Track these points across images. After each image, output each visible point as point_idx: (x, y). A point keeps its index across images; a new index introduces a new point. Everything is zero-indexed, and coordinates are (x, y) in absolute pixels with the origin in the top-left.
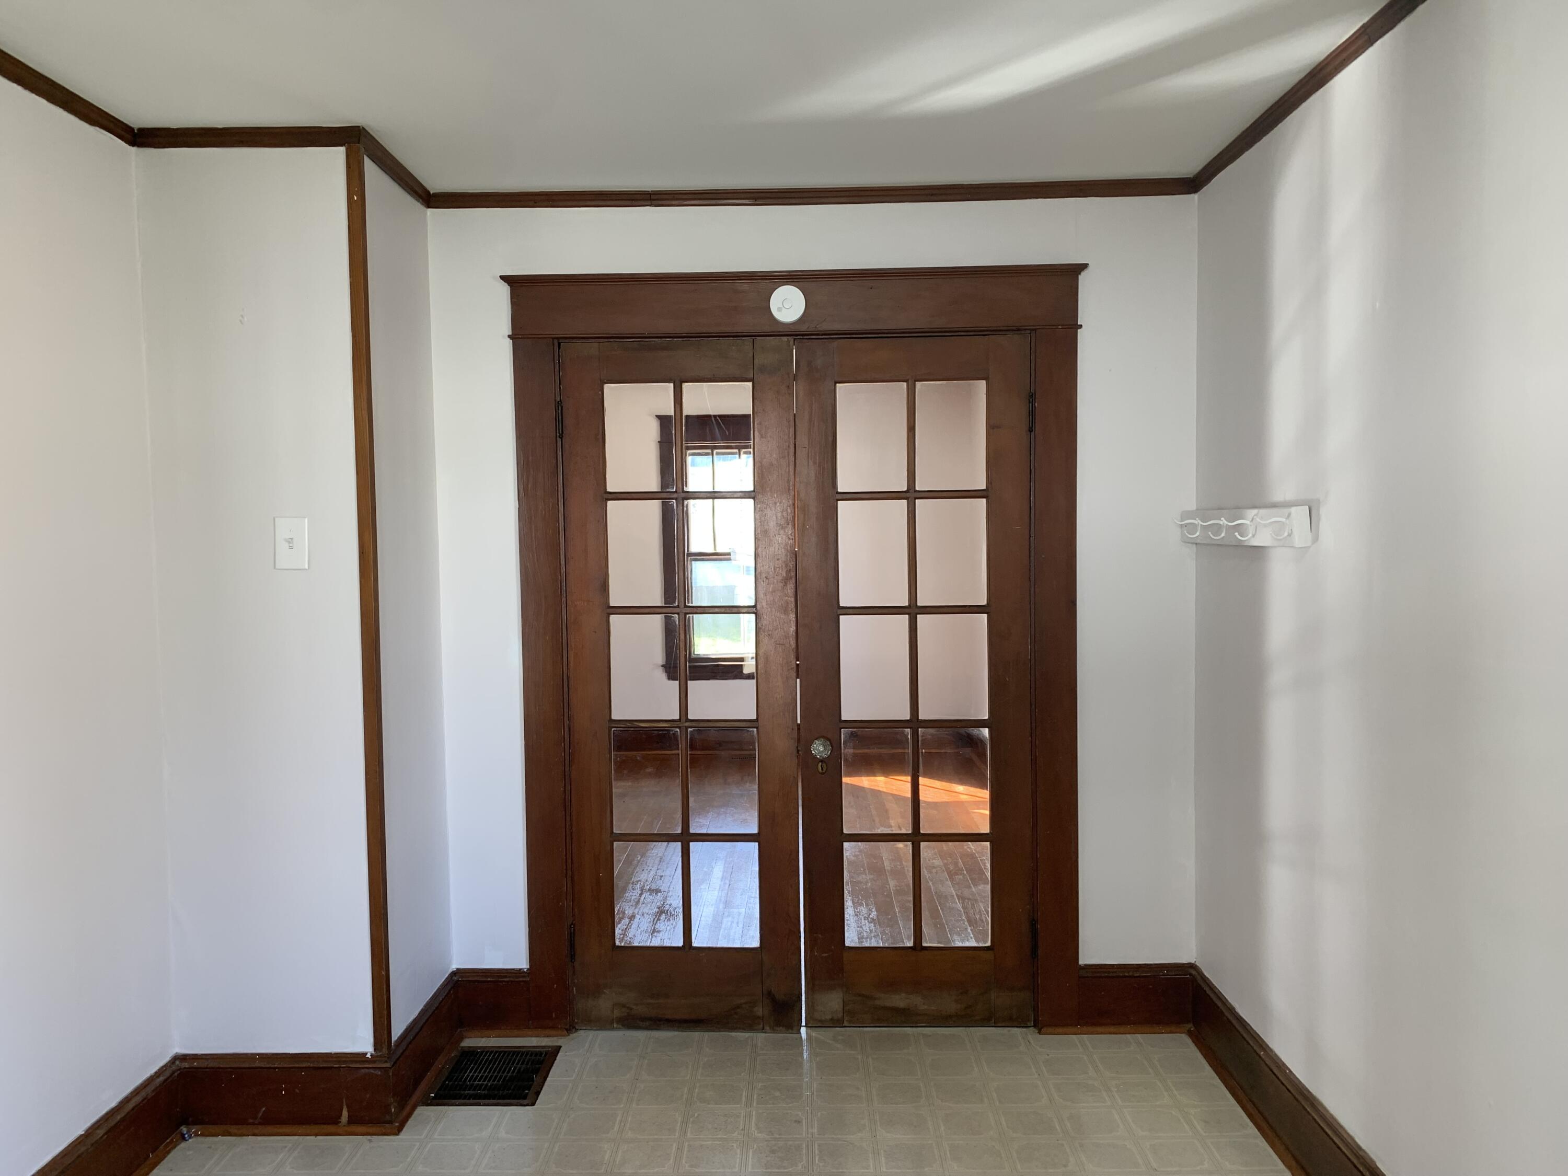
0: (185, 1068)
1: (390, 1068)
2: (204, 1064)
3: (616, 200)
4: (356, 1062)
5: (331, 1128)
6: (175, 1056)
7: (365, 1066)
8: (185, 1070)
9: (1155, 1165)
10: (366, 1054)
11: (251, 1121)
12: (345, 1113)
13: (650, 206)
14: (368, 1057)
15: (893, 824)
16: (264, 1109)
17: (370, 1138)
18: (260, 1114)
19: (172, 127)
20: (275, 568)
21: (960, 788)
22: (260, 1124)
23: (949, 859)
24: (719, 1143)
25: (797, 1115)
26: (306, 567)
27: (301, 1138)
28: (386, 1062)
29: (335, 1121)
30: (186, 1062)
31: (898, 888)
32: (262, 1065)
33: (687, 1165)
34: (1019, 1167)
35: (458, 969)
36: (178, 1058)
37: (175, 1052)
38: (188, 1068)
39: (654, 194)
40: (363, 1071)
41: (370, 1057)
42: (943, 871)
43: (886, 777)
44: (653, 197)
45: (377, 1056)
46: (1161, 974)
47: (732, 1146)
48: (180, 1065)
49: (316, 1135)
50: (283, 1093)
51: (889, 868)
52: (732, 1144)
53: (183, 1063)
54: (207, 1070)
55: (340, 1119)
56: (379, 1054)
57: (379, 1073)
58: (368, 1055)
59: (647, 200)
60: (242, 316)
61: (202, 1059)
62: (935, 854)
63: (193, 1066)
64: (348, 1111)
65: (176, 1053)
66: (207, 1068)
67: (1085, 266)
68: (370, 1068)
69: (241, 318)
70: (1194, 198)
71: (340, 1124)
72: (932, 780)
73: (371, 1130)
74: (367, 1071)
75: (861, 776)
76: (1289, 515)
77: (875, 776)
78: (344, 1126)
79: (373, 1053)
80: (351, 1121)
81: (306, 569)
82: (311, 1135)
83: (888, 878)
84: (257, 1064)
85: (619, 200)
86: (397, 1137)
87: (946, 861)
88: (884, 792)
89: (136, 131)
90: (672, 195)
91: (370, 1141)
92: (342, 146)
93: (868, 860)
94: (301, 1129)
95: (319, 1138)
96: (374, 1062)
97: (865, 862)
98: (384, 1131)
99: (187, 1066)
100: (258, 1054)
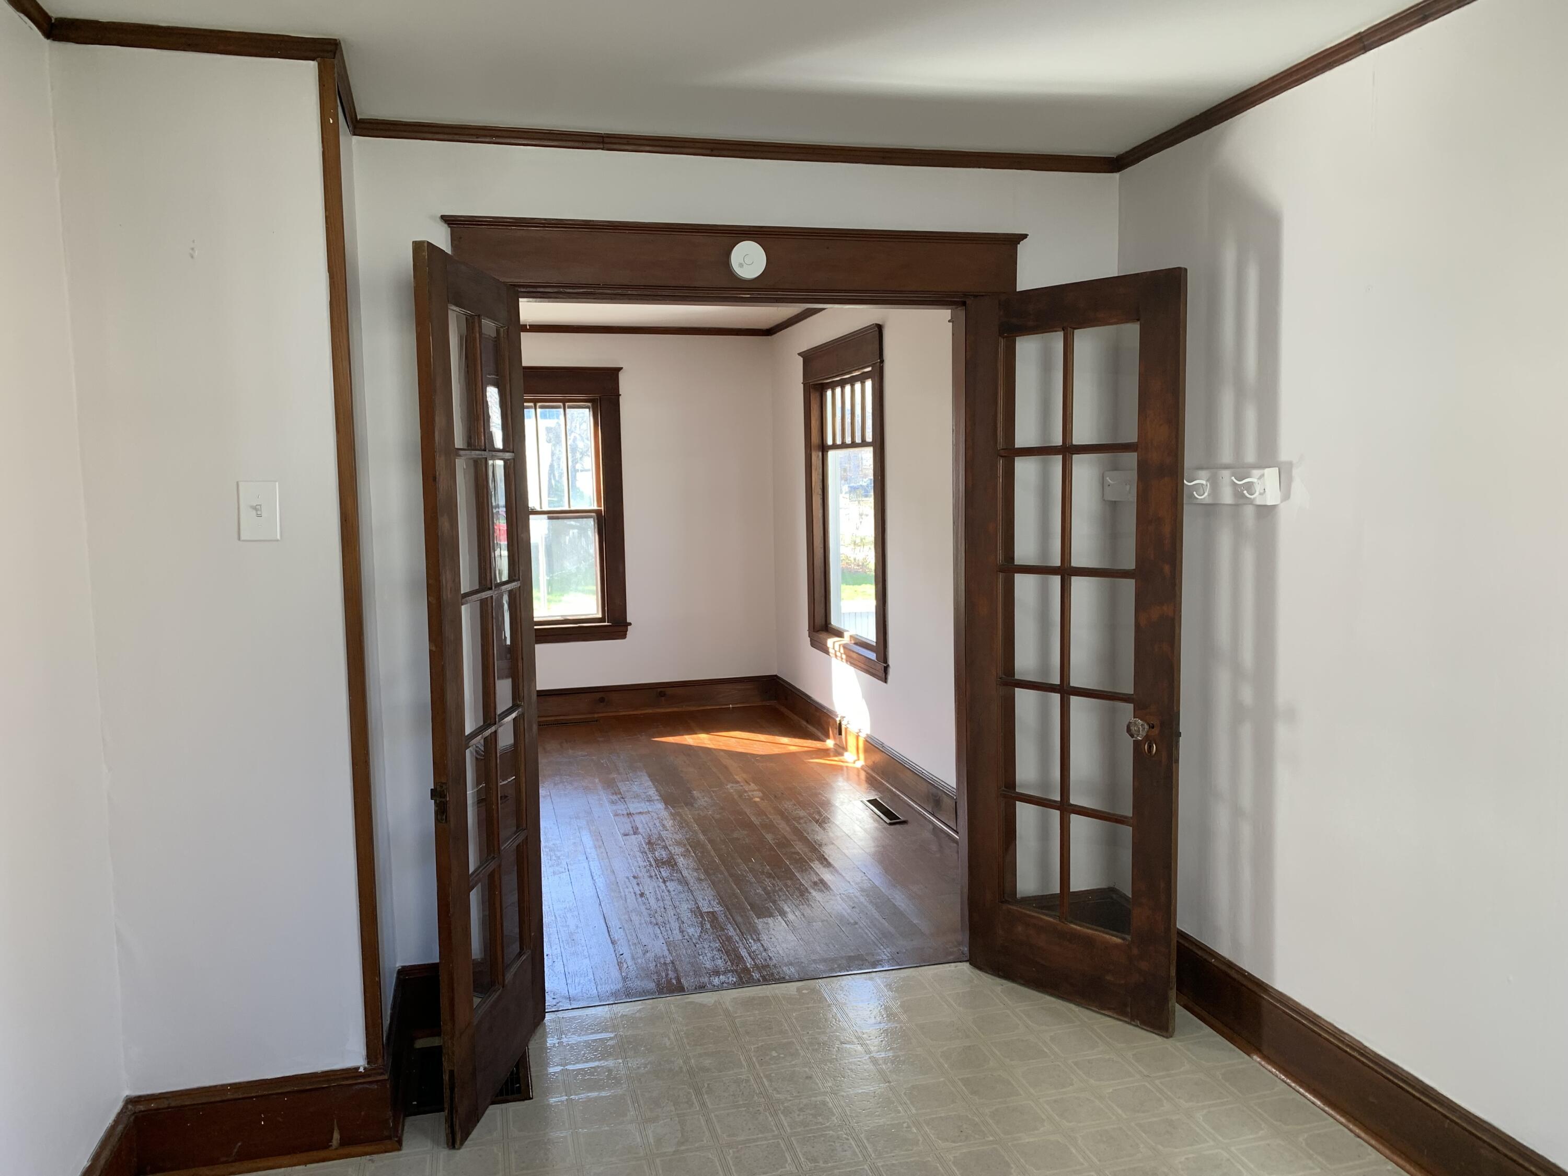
0: (141, 1111)
1: (388, 1080)
2: (164, 1104)
3: (566, 141)
4: (347, 1079)
5: (323, 1154)
6: (127, 1100)
7: (359, 1081)
8: (141, 1114)
9: (1146, 1073)
10: (359, 1068)
11: (224, 1159)
12: (336, 1136)
13: (602, 149)
14: (361, 1072)
15: (739, 780)
16: (240, 1144)
17: (371, 1158)
18: (236, 1150)
19: (100, 20)
20: (239, 539)
21: (785, 740)
22: (235, 1161)
23: (810, 808)
24: (744, 1109)
25: (805, 1071)
26: (278, 537)
27: (289, 1169)
28: (382, 1074)
29: (326, 1145)
30: (141, 1105)
31: (777, 841)
32: (236, 1096)
33: (725, 1135)
34: (1032, 1091)
35: (403, 967)
36: (132, 1101)
37: (125, 1096)
38: (144, 1111)
39: (607, 137)
40: (357, 1087)
41: (363, 1071)
42: (810, 820)
43: (707, 734)
44: (606, 140)
45: (370, 1070)
46: (1087, 899)
47: (759, 1110)
48: (133, 1109)
49: (305, 1164)
50: (263, 1123)
51: (758, 823)
52: (757, 1109)
53: (138, 1107)
54: (170, 1110)
55: (331, 1142)
56: (374, 1066)
57: (376, 1087)
58: (361, 1070)
59: (599, 142)
60: (193, 249)
61: (160, 1098)
62: (795, 805)
63: (150, 1108)
64: (341, 1134)
65: (127, 1096)
66: (168, 1108)
67: (1024, 236)
68: (364, 1083)
69: (191, 251)
70: (1115, 177)
71: (330, 1148)
72: (753, 734)
73: (368, 1149)
74: (361, 1086)
75: (683, 735)
76: (1263, 475)
77: (696, 734)
78: (336, 1149)
79: (366, 1066)
80: (343, 1143)
81: (278, 540)
82: (300, 1165)
83: (762, 831)
84: (230, 1096)
85: (569, 141)
86: (401, 1152)
87: (808, 811)
88: (715, 749)
89: (53, 21)
90: (626, 140)
91: (372, 1161)
92: (313, 60)
93: (734, 817)
94: (285, 1159)
95: (308, 1166)
96: (369, 1076)
97: (732, 819)
98: (384, 1148)
99: (143, 1109)
100: (230, 1085)
